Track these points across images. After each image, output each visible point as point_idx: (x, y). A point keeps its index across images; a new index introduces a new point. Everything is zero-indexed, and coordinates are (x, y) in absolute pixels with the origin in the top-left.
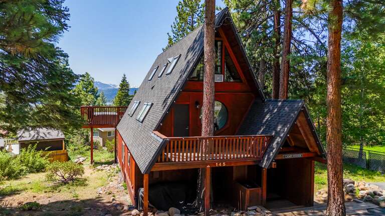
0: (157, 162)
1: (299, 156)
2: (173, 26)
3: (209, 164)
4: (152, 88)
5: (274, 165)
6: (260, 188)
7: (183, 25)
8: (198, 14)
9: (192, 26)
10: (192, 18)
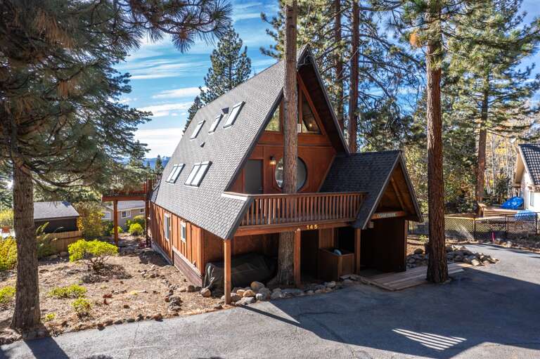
0: (241, 225)
1: (393, 215)
2: (207, 78)
3: (299, 227)
4: (202, 146)
5: (371, 226)
6: (353, 254)
7: (219, 77)
8: (237, 66)
9: (230, 79)
10: (230, 69)
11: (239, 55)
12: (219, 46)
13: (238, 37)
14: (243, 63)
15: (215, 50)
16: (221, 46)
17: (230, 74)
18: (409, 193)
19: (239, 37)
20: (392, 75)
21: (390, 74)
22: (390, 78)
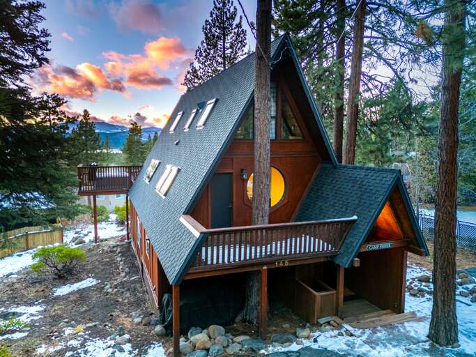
1: (388, 245)
3: (265, 264)
6: (334, 292)
7: (212, 52)
8: (231, 38)
9: (224, 53)
10: (224, 42)
11: (234, 26)
12: (212, 16)
13: (232, 4)
14: (238, 35)
15: (207, 21)
16: (214, 16)
17: (224, 48)
18: (409, 220)
19: (234, 5)
20: (407, 51)
21: (403, 50)
22: (403, 55)
